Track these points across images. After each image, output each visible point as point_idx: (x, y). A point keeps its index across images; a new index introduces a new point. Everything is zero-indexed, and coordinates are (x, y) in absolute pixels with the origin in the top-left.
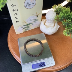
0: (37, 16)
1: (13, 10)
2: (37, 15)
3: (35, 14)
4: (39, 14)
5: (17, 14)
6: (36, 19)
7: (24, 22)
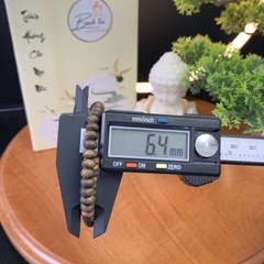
0: (120, 79)
1: (27, 36)
2: (118, 74)
3: (111, 70)
4: (126, 71)
5: (39, 55)
6: (114, 93)
7: (66, 97)
